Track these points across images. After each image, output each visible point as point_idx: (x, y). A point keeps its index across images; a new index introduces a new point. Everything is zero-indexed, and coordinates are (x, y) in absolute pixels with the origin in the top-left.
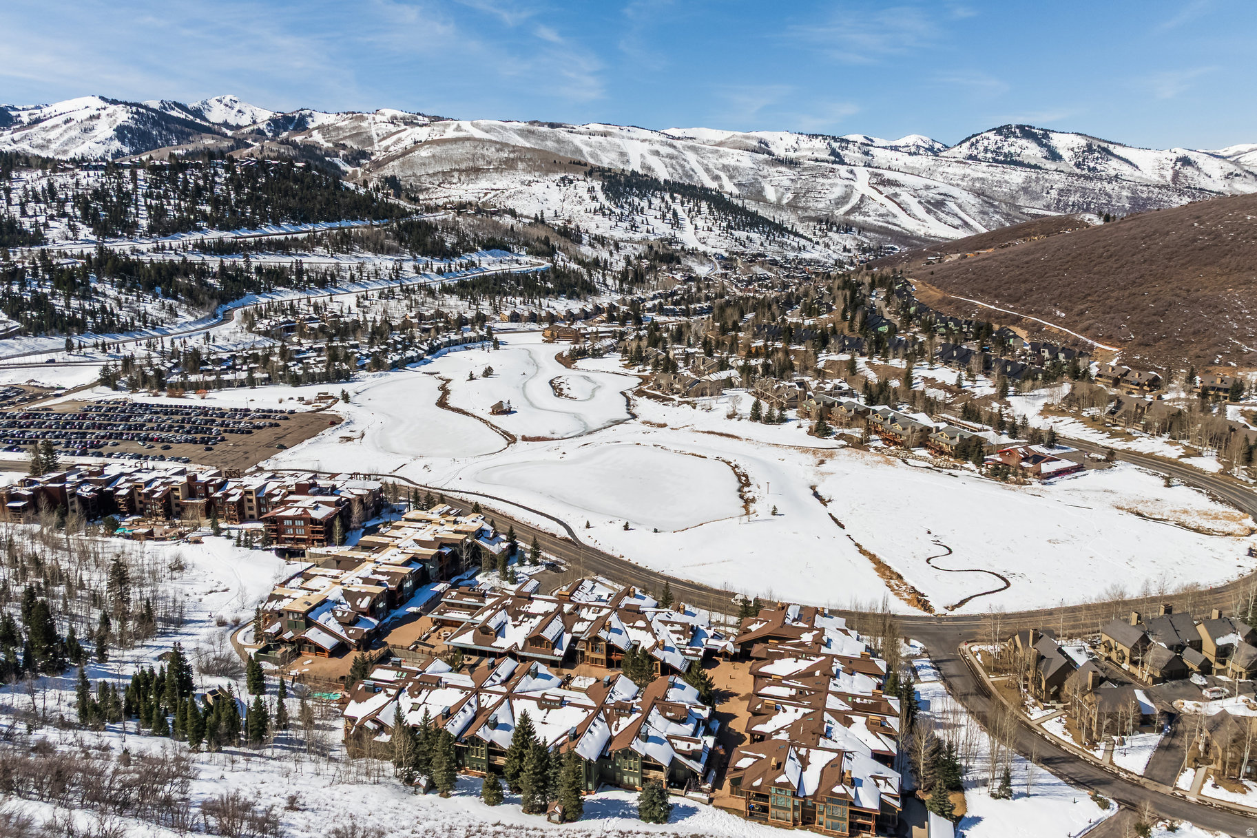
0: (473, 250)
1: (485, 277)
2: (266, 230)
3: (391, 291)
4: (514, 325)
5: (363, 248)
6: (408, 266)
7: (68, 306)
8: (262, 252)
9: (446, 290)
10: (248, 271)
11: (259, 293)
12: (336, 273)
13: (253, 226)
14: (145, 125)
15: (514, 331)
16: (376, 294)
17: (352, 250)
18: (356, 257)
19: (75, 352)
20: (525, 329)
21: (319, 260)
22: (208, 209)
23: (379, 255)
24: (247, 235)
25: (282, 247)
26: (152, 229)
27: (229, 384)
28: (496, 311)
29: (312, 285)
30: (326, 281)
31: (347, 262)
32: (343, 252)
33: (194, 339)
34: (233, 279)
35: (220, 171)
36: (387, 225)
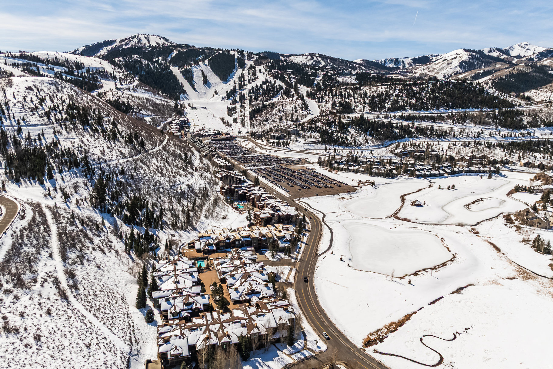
0: (537, 126)
1: (531, 141)
2: (432, 111)
3: (469, 143)
4: (524, 169)
5: (471, 121)
6: (487, 132)
7: (337, 135)
8: (424, 120)
9: (500, 145)
10: (413, 128)
11: (411, 137)
12: (448, 132)
13: (427, 109)
14: (473, 60)
15: (522, 172)
16: (461, 143)
17: (465, 122)
18: (465, 126)
19: (327, 151)
20: (530, 172)
21: (445, 126)
22: (413, 102)
23: (477, 125)
24: (422, 113)
25: (433, 119)
26: (389, 109)
27: (349, 170)
28: (519, 160)
29: (435, 136)
30: (442, 135)
31: (458, 128)
32: (459, 123)
33: (367, 152)
34: (405, 130)
35: (430, 86)
36: (492, 111)
